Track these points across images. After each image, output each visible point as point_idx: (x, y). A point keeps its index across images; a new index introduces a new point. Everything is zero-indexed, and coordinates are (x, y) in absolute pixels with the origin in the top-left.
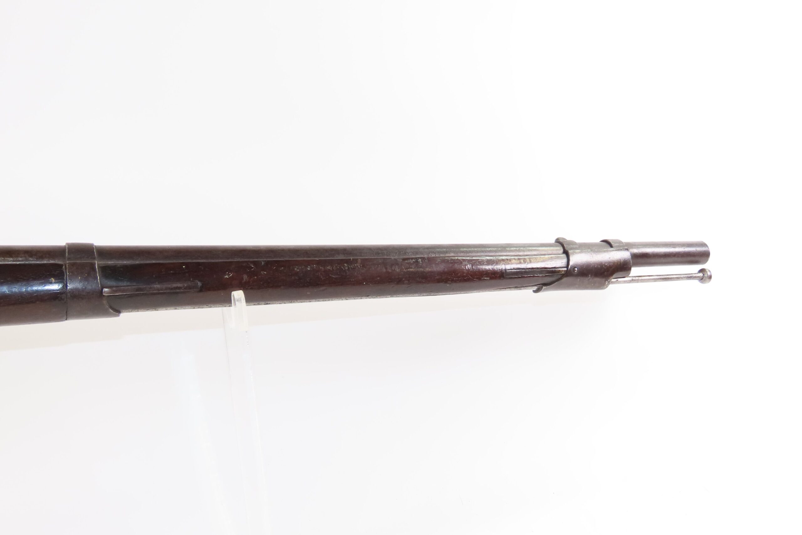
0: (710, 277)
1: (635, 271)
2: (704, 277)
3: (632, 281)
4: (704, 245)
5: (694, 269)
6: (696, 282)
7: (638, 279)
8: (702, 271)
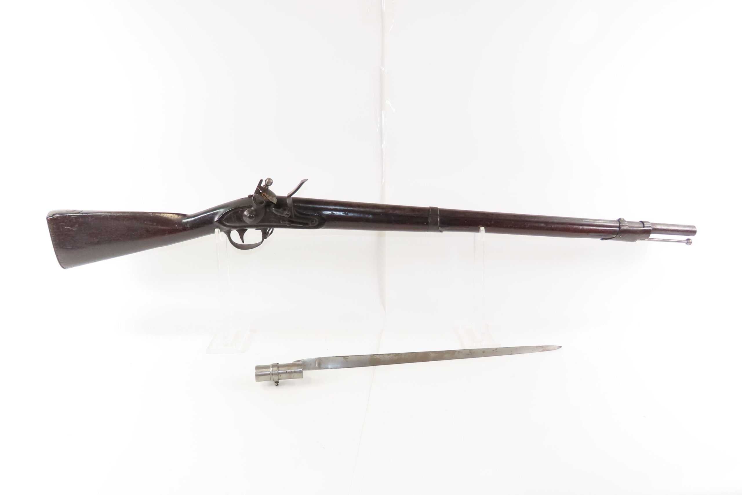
0: (691, 243)
1: (652, 236)
2: (688, 242)
3: (649, 240)
4: (694, 227)
5: (684, 238)
6: (684, 244)
7: (652, 240)
8: (688, 239)
